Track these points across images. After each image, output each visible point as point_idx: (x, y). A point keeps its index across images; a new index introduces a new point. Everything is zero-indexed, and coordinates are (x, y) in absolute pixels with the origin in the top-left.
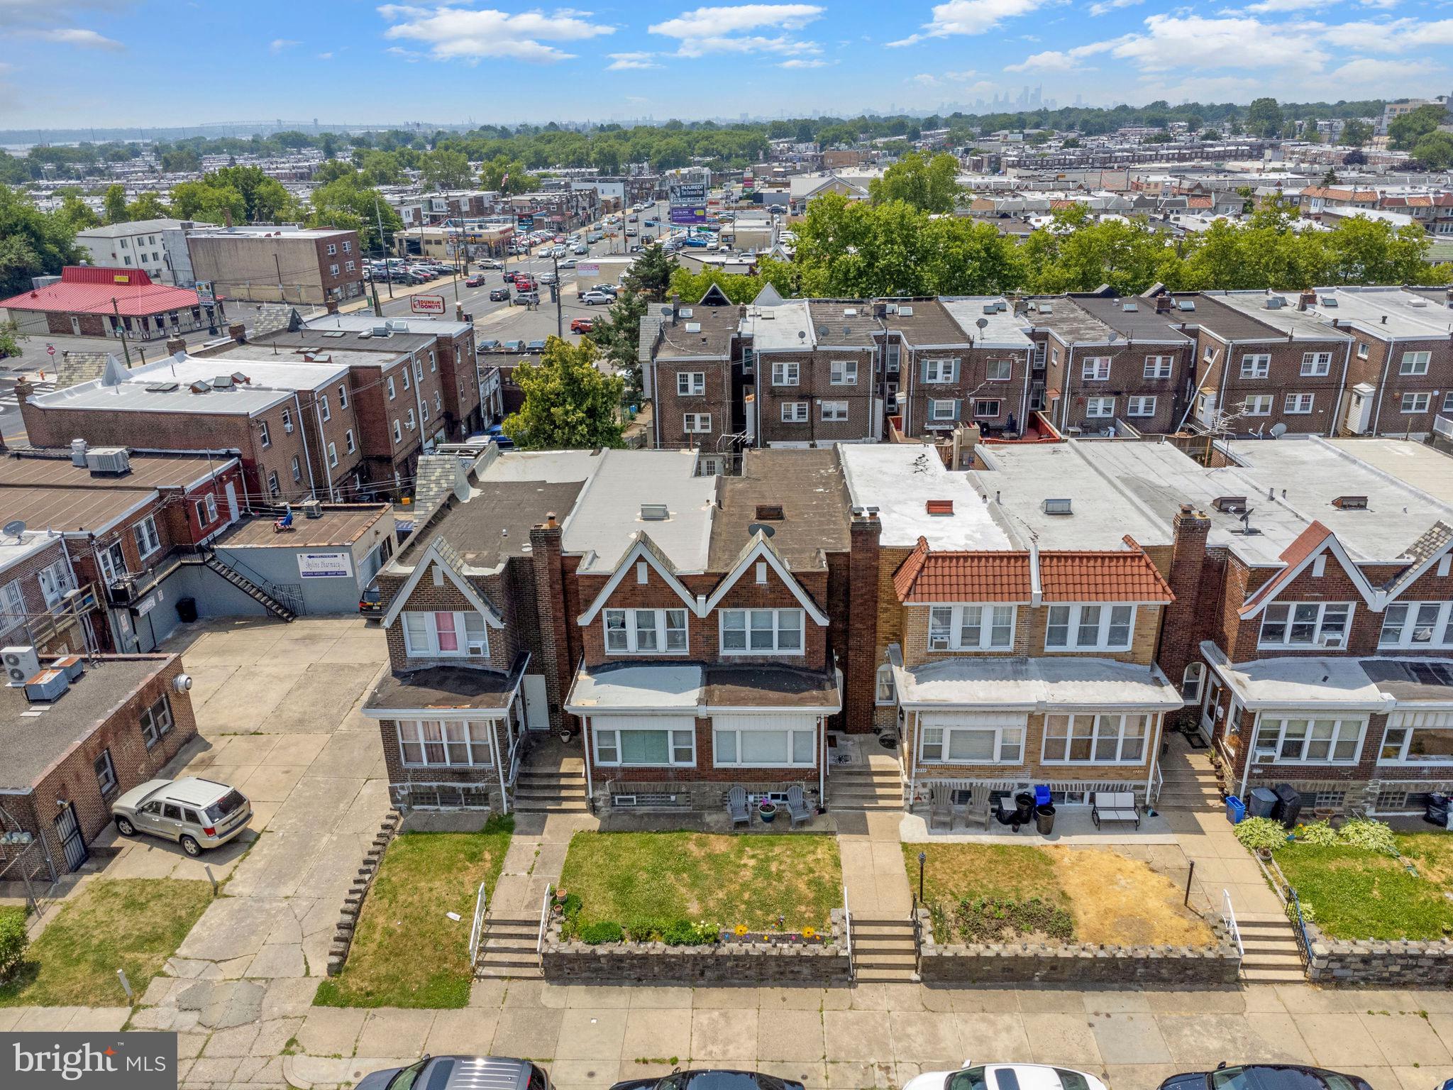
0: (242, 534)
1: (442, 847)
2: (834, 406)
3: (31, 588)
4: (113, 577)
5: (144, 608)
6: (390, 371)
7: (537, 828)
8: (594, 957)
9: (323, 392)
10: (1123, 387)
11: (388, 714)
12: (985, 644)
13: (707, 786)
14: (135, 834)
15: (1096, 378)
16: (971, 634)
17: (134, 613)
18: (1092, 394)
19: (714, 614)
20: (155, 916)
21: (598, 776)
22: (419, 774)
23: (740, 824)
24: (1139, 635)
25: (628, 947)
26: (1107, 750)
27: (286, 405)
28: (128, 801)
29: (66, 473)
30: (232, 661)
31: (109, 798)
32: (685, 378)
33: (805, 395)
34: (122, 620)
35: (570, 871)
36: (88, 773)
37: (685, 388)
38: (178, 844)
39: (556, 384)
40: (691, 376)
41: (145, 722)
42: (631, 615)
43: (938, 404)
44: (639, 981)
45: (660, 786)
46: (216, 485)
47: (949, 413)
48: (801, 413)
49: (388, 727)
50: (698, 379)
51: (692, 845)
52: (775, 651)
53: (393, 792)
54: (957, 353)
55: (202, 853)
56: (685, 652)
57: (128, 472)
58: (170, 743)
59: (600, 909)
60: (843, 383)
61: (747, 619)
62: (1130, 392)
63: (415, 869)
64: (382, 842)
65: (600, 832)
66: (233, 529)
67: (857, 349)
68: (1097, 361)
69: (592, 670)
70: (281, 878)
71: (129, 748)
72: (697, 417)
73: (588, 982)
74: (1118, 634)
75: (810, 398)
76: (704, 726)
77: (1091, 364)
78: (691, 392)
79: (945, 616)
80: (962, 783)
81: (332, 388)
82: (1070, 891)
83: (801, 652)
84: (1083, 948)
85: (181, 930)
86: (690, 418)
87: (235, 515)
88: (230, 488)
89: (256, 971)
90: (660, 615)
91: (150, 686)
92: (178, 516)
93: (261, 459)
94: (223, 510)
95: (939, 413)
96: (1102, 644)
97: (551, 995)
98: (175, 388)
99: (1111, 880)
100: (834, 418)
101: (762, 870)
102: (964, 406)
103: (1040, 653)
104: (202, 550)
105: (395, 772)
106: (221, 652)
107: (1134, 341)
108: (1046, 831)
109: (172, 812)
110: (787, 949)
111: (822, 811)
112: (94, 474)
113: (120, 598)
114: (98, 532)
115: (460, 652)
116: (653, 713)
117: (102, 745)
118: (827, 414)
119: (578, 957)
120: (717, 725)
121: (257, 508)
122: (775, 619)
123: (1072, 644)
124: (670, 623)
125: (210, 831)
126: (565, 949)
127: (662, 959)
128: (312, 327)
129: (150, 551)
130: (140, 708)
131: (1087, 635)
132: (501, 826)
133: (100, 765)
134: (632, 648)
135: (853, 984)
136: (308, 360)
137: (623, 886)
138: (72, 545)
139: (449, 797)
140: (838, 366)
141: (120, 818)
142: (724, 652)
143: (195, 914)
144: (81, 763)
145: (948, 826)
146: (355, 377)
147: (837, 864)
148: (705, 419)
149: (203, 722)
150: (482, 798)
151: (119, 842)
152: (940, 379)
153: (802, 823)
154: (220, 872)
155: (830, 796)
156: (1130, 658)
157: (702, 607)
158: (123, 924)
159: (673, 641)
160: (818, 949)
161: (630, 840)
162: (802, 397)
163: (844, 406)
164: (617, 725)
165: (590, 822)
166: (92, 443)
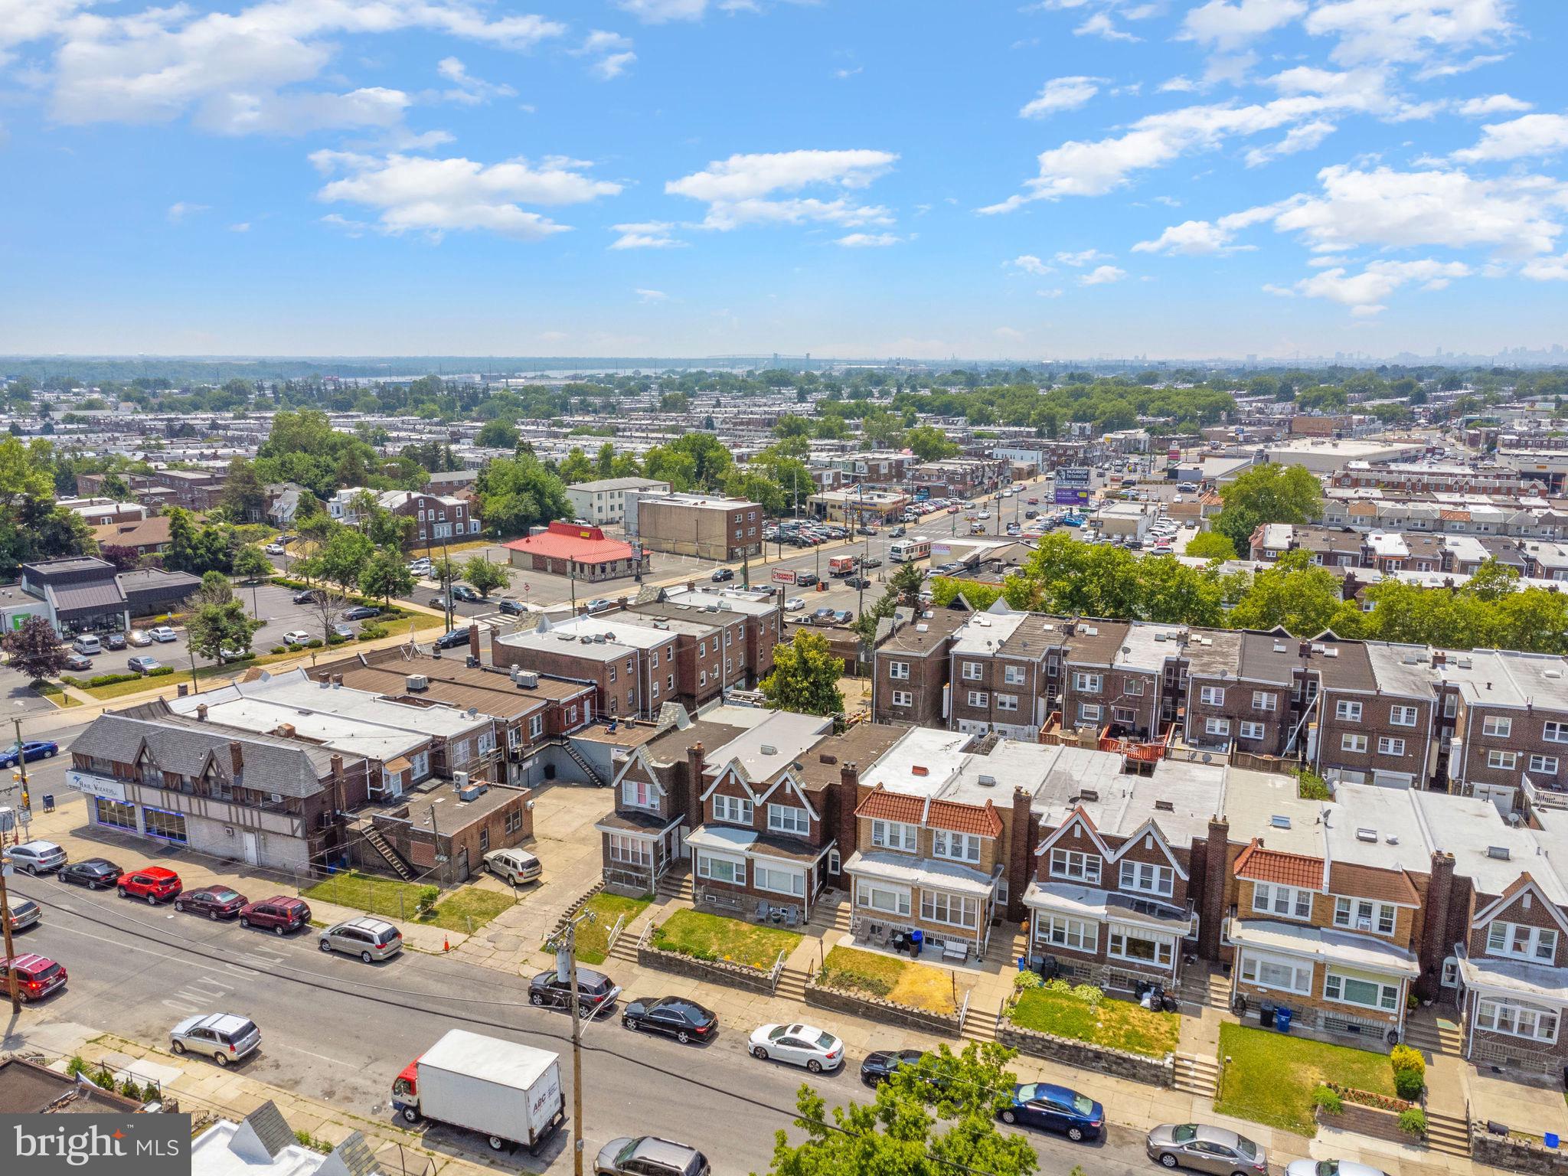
0: (587, 732)
1: (617, 901)
2: (1007, 699)
3: (474, 744)
4: (514, 745)
5: (526, 765)
6: (703, 640)
7: (664, 903)
8: (659, 956)
9: (656, 650)
10: (1235, 712)
11: (611, 830)
12: (902, 846)
13: (750, 898)
14: (491, 872)
15: (1212, 703)
16: (894, 839)
17: (520, 767)
18: (1210, 715)
19: (764, 805)
20: (489, 905)
21: (699, 882)
22: (617, 865)
23: (762, 920)
24: (984, 856)
25: (678, 955)
26: (955, 917)
27: (632, 656)
28: (490, 855)
29: (507, 684)
30: (562, 803)
31: (483, 853)
32: (895, 666)
33: (986, 688)
34: (513, 771)
35: (670, 922)
36: (477, 837)
37: (895, 673)
38: (506, 879)
39: (793, 662)
40: (900, 665)
41: (508, 821)
42: (727, 799)
43: (1085, 707)
44: (678, 973)
45: (727, 893)
46: (579, 701)
47: (1095, 715)
48: (983, 700)
49: (606, 836)
50: (904, 668)
51: (731, 924)
52: (795, 832)
53: (604, 872)
54: (1100, 670)
55: (517, 885)
56: (751, 824)
57: (535, 687)
58: (518, 835)
59: (673, 939)
60: (1014, 682)
61: (781, 811)
62: (1241, 718)
63: (601, 907)
64: (591, 893)
65: (692, 910)
66: (585, 727)
67: (1026, 659)
68: (1213, 690)
69: (707, 826)
70: (546, 903)
71: (498, 831)
72: (903, 694)
73: (656, 968)
74: (972, 854)
75: (990, 690)
76: (750, 863)
77: (1208, 692)
78: (899, 676)
79: (879, 827)
80: (878, 921)
81: (663, 648)
82: (901, 980)
83: (807, 834)
84: (887, 1001)
85: (497, 913)
86: (898, 695)
87: (587, 719)
88: (587, 704)
89: (522, 934)
90: (740, 802)
91: (514, 802)
92: (554, 716)
93: (608, 688)
94: (581, 716)
95: (1087, 714)
96: (964, 858)
97: (637, 969)
98: (573, 639)
99: (927, 981)
100: (1007, 708)
101: (758, 942)
102: (1106, 711)
103: (931, 857)
104: (563, 738)
105: (607, 862)
106: (559, 798)
107: (1243, 679)
108: (915, 955)
109: (507, 862)
110: (745, 971)
111: (805, 923)
112: (519, 686)
113: (515, 758)
114: (510, 720)
115: (647, 806)
116: (724, 851)
117: (486, 825)
118: (1003, 704)
119: (653, 954)
120: (757, 864)
121: (601, 717)
122: (795, 813)
123: (948, 855)
124: (746, 808)
125: (521, 874)
126: (649, 950)
127: (688, 964)
128: (673, 600)
129: (536, 734)
130: (507, 812)
131: (957, 851)
132: (649, 898)
133: (483, 835)
134: (726, 818)
135: (773, 996)
136: (656, 627)
137: (688, 932)
138: (498, 725)
139: (629, 880)
140: (1011, 670)
141: (486, 862)
142: (770, 827)
143: (505, 908)
144: (474, 831)
145: (866, 941)
146: (680, 641)
147: (796, 946)
148: (907, 697)
149: (537, 830)
150: (643, 883)
151: (483, 874)
152: (1088, 688)
153: (792, 926)
154: (520, 895)
155: (811, 917)
156: (979, 868)
157: (758, 800)
158: (475, 905)
159: (747, 817)
160: (761, 975)
161: (704, 917)
162: (983, 689)
163: (1015, 699)
164: (710, 855)
165: (691, 905)
166: (522, 667)
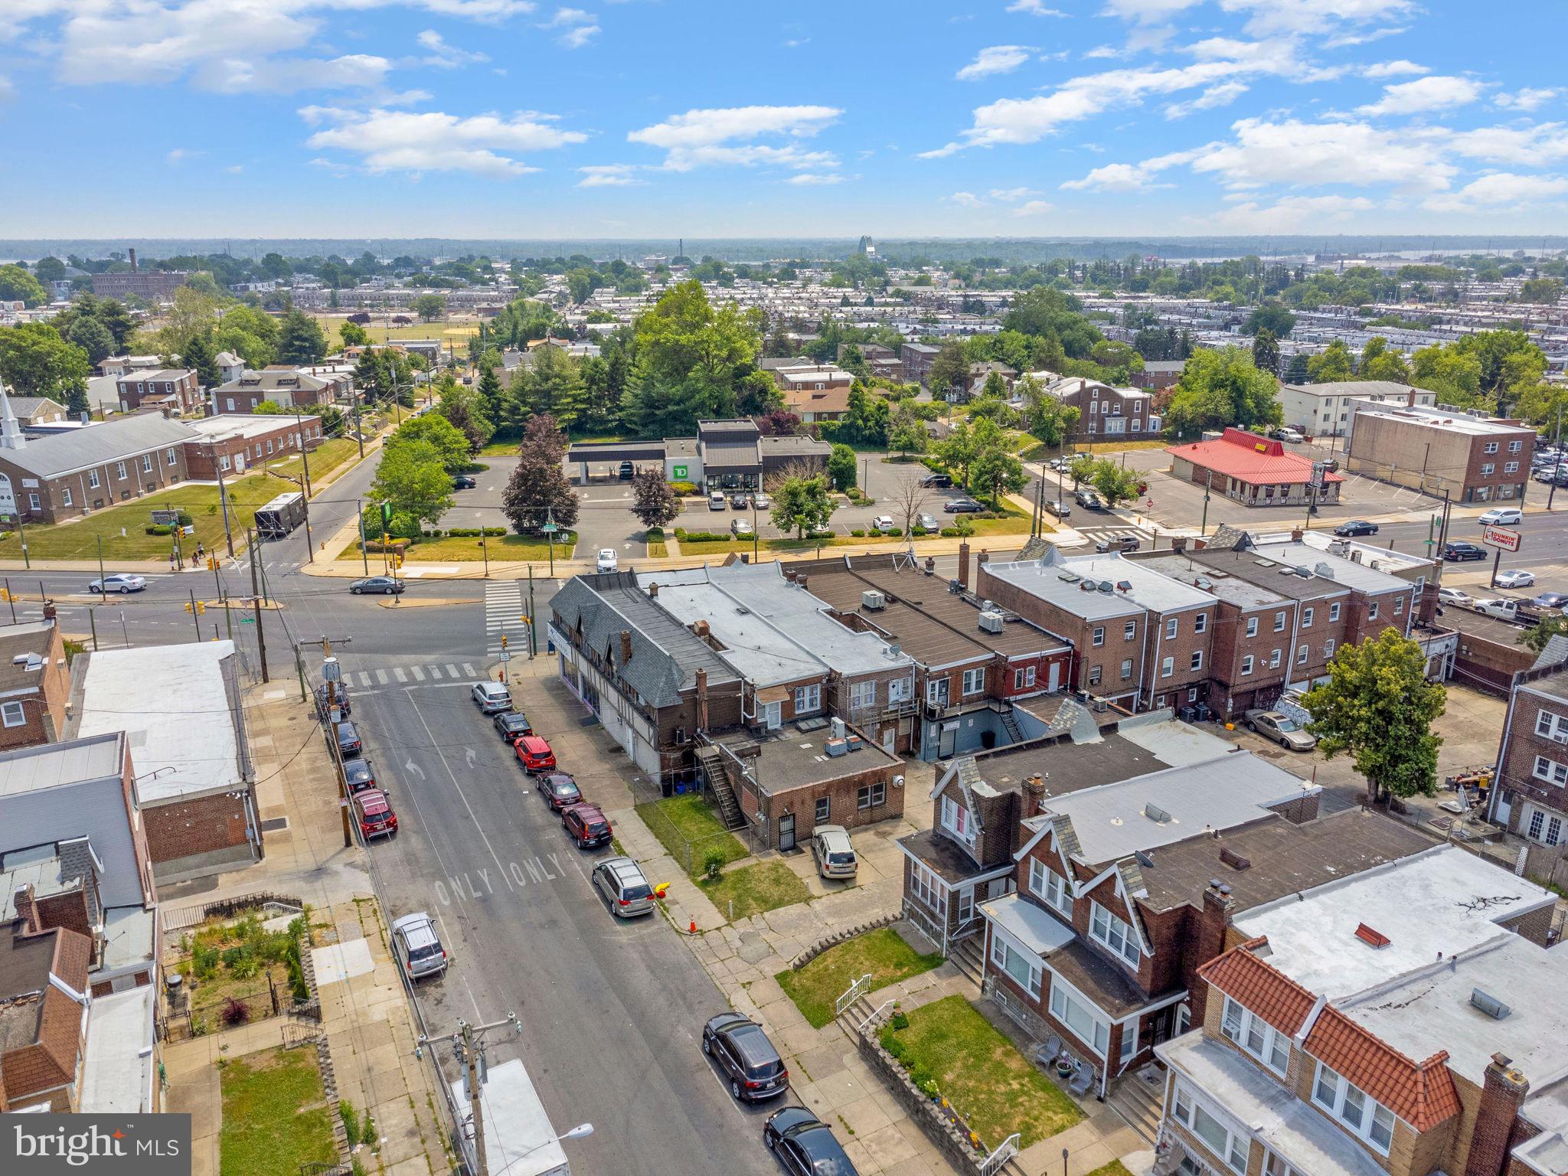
1: (894, 949)
7: (947, 976)
8: (877, 1054)
9: (1175, 616)
13: (1042, 1022)
17: (941, 727)
21: (990, 968)
27: (1137, 618)
34: (932, 728)
35: (927, 1009)
36: (810, 803)
41: (862, 793)
44: (891, 1089)
45: (1019, 1000)
46: (1041, 662)
51: (1000, 1050)
57: (998, 633)
59: (910, 1036)
65: (969, 1004)
66: (1045, 697)
81: (1187, 615)
83: (1135, 968)
87: (1052, 688)
88: (1055, 666)
92: (1000, 674)
93: (1088, 652)
94: (1042, 681)
97: (853, 1057)
98: (1076, 581)
101: (1012, 1096)
104: (1006, 704)
110: (957, 1135)
112: (980, 628)
113: (931, 715)
114: (933, 669)
115: (963, 838)
117: (826, 793)
119: (871, 1047)
121: (1074, 687)
127: (900, 1081)
129: (973, 691)
132: (933, 961)
134: (1043, 896)
136: (1196, 584)
137: (936, 1036)
138: (917, 672)
139: (925, 925)
146: (1220, 609)
147: (1058, 1131)
150: (938, 937)
160: (971, 1151)
161: (975, 1020)
165: (973, 994)
166: (992, 606)
